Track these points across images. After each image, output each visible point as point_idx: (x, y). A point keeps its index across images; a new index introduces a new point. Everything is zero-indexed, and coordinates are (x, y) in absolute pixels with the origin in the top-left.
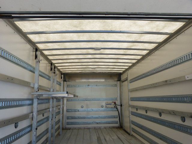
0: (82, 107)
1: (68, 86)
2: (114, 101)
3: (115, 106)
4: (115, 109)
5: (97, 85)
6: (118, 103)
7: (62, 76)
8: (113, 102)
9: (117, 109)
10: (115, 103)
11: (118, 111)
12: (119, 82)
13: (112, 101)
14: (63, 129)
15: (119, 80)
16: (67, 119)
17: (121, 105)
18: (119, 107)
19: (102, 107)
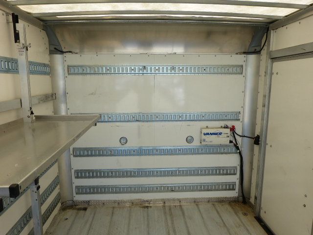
1: (71, 70)
2: (230, 124)
3: (232, 139)
4: (231, 149)
5: (173, 68)
8: (226, 127)
9: (237, 148)
10: (233, 129)
11: (240, 153)
12: (252, 58)
13: (223, 123)
16: (77, 177)
17: (257, 140)
18: (245, 143)
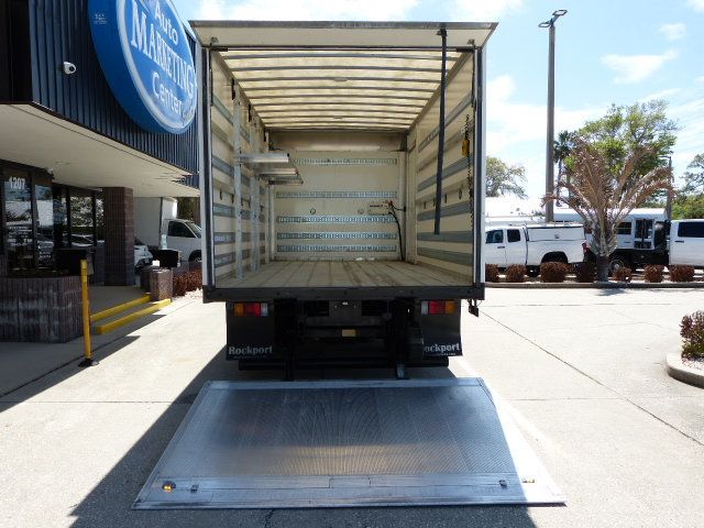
0: (313, 212)
2: (389, 200)
3: (391, 211)
4: (391, 218)
6: (399, 204)
7: (267, 134)
8: (386, 202)
9: (396, 218)
10: (391, 204)
11: (397, 222)
12: (402, 154)
13: (384, 200)
14: (271, 260)
15: (404, 149)
17: (405, 210)
18: (400, 215)
19: (360, 212)
